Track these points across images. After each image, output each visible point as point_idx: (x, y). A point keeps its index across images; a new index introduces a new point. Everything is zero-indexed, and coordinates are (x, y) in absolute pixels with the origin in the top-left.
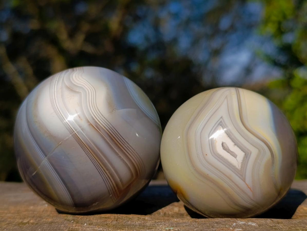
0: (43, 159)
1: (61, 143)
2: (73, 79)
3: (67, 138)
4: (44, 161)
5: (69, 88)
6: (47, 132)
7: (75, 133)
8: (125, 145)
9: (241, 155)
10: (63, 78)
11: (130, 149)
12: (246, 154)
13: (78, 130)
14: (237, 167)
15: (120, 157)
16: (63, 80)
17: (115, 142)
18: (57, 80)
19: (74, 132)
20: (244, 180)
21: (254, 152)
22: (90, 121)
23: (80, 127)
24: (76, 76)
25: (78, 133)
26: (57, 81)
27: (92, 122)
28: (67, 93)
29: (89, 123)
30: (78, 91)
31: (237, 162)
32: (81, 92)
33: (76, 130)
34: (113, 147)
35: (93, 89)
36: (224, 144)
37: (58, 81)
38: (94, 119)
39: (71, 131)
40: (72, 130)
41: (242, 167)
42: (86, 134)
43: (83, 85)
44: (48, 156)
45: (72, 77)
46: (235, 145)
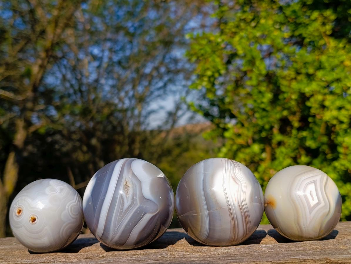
5: (233, 178)
9: (316, 201)
10: (230, 169)
12: (318, 202)
14: (311, 205)
20: (310, 213)
21: (323, 204)
24: (237, 171)
31: (313, 203)
32: (239, 184)
36: (311, 192)
37: (227, 170)
39: (228, 204)
41: (313, 207)
43: (241, 180)
45: (235, 171)
46: (316, 195)
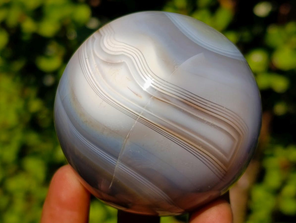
0: (116, 164)
1: (128, 136)
2: (106, 48)
3: (133, 127)
4: (117, 166)
5: (107, 62)
6: (106, 128)
7: (140, 117)
8: (208, 105)
10: (93, 51)
11: (217, 108)
13: (142, 112)
15: (208, 123)
16: (94, 54)
17: (193, 107)
18: (87, 57)
19: (138, 115)
22: (152, 95)
23: (143, 107)
24: (108, 43)
25: (143, 115)
26: (87, 60)
27: (155, 95)
28: (107, 70)
29: (152, 97)
30: (119, 61)
32: (124, 62)
33: (139, 113)
34: (195, 114)
35: (137, 51)
37: (89, 58)
38: (156, 90)
39: (135, 117)
40: (135, 113)
42: (153, 113)
43: (123, 51)
44: (119, 157)
45: (104, 45)
